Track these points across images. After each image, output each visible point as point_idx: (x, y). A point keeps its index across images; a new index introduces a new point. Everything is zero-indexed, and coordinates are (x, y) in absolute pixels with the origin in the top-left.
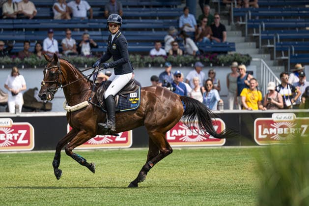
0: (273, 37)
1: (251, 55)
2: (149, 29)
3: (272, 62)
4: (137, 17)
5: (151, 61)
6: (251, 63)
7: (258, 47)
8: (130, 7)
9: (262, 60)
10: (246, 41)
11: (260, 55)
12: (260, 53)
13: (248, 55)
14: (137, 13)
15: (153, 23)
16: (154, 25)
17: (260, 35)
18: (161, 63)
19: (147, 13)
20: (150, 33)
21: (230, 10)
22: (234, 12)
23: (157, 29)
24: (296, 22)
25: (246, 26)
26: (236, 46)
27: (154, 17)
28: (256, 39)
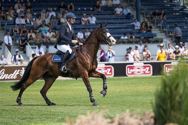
0: (172, 31)
1: (163, 39)
2: (121, 28)
3: (172, 41)
4: (116, 23)
5: (122, 41)
6: (163, 42)
7: (166, 35)
8: (113, 19)
9: (168, 41)
10: (161, 33)
11: (167, 39)
12: (167, 37)
13: (162, 39)
14: (116, 22)
15: (122, 26)
16: (123, 27)
17: (167, 30)
18: (126, 42)
19: (120, 22)
20: (121, 30)
21: (154, 20)
22: (156, 21)
23: (124, 28)
24: (182, 25)
25: (161, 27)
26: (157, 35)
27: (123, 23)
28: (165, 32)
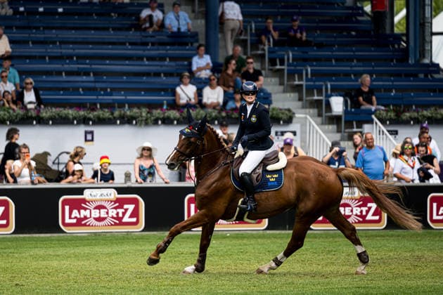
0: (322, 85)
1: (294, 110)
2: (157, 74)
3: (319, 120)
4: (140, 58)
5: (162, 116)
6: (294, 120)
7: (300, 99)
8: (131, 44)
9: (308, 117)
10: (284, 91)
11: (303, 110)
12: (303, 107)
13: (289, 110)
14: (140, 52)
15: (161, 66)
16: (164, 68)
17: (303, 83)
18: (175, 119)
19: (153, 53)
21: (263, 50)
22: (269, 52)
23: (167, 74)
24: (351, 67)
25: (286, 71)
26: (274, 97)
27: (162, 58)
28: (298, 89)
